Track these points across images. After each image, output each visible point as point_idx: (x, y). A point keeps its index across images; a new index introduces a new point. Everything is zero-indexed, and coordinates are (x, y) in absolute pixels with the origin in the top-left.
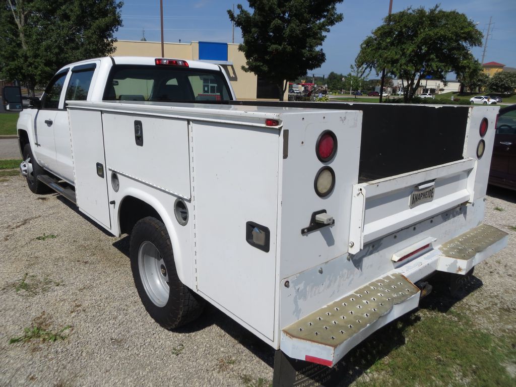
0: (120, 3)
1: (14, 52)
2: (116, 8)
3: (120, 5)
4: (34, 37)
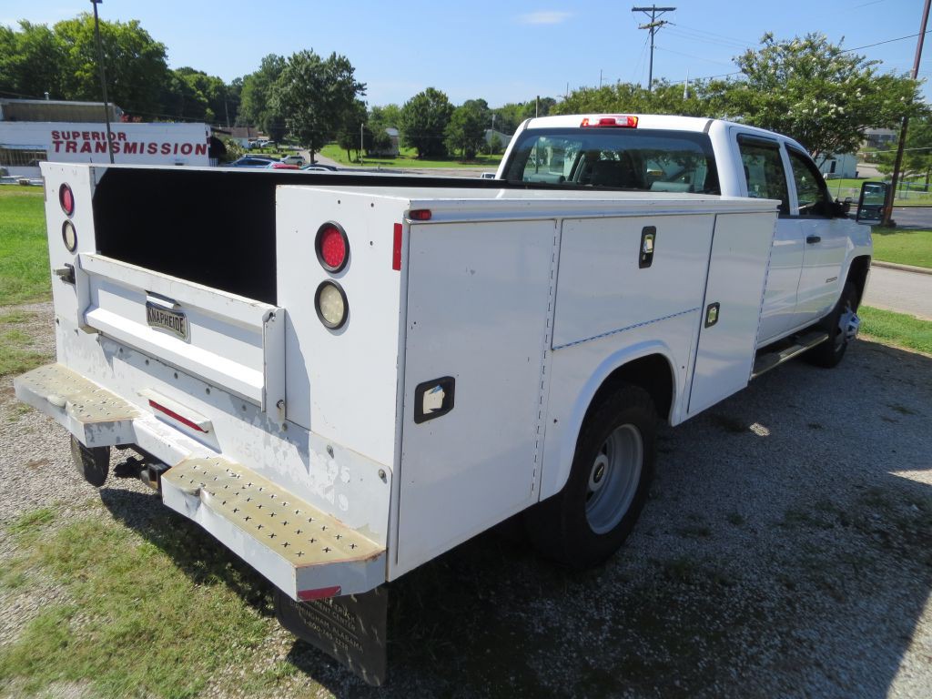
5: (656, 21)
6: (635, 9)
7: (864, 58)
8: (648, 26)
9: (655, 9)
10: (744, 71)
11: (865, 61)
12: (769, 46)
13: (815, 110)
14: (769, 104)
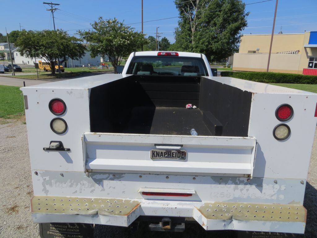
0: (248, 13)
1: (187, 46)
2: (244, 16)
3: (247, 15)
4: (198, 37)
5: (53, 8)
6: (44, 3)
7: (130, 27)
8: (51, 10)
9: (52, 4)
10: (94, 28)
11: (131, 28)
12: (101, 21)
13: (122, 42)
14: (107, 40)
